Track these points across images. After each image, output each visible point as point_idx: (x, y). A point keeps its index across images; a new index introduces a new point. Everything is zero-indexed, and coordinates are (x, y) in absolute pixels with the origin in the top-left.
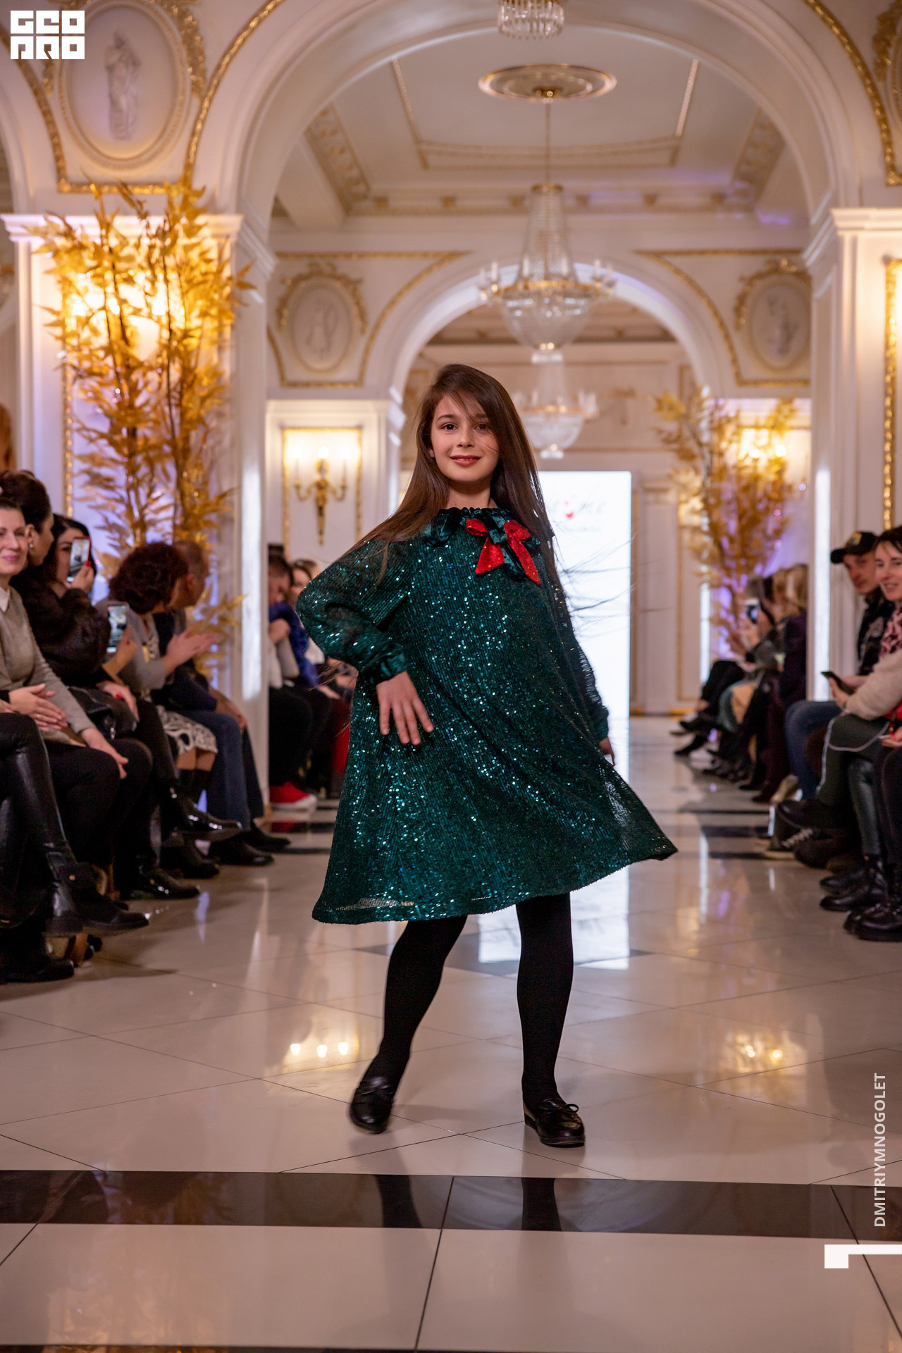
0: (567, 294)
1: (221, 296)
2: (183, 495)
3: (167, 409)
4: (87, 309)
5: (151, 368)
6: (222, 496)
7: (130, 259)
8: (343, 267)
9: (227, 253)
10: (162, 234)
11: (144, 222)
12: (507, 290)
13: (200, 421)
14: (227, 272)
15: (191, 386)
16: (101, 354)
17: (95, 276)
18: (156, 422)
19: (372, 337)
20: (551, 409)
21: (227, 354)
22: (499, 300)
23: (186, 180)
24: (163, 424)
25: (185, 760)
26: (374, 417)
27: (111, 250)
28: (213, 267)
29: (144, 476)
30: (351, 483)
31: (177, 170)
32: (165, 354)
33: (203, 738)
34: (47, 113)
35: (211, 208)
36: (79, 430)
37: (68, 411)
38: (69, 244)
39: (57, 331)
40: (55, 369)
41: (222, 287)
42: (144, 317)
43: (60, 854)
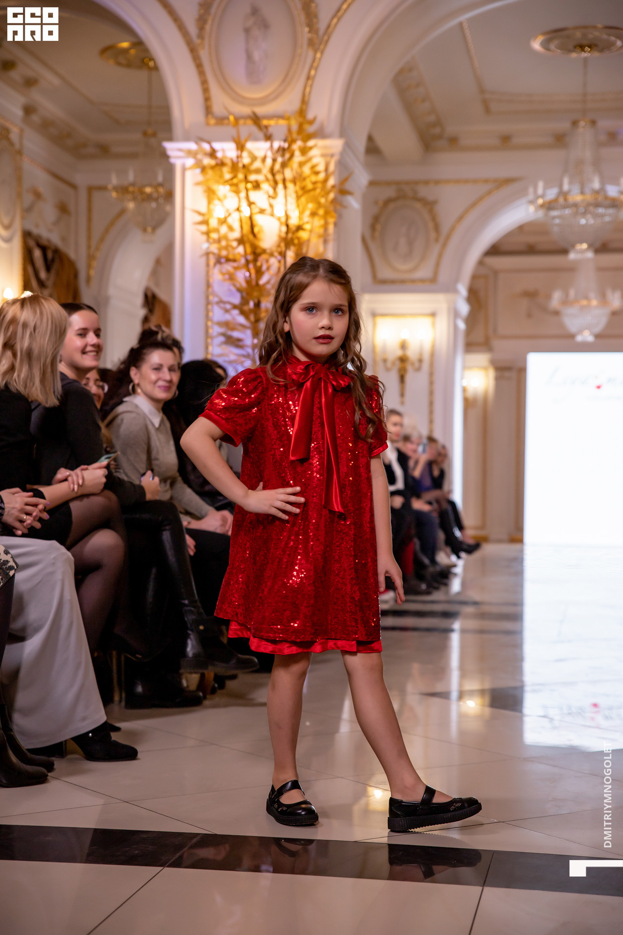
0: (598, 205)
1: (327, 200)
4: (225, 211)
5: (272, 255)
7: (258, 171)
8: (424, 192)
9: (332, 167)
10: (282, 150)
11: (269, 144)
12: (551, 202)
16: (235, 244)
17: (231, 185)
19: (444, 245)
20: (584, 302)
21: (331, 245)
22: (544, 211)
23: (302, 112)
26: (445, 306)
28: (322, 176)
30: (426, 357)
31: (296, 105)
32: (283, 245)
34: (199, 66)
35: (320, 134)
36: (218, 303)
37: (210, 290)
38: (213, 162)
39: (204, 228)
40: (202, 256)
41: (328, 193)
42: (267, 215)
43: (193, 609)
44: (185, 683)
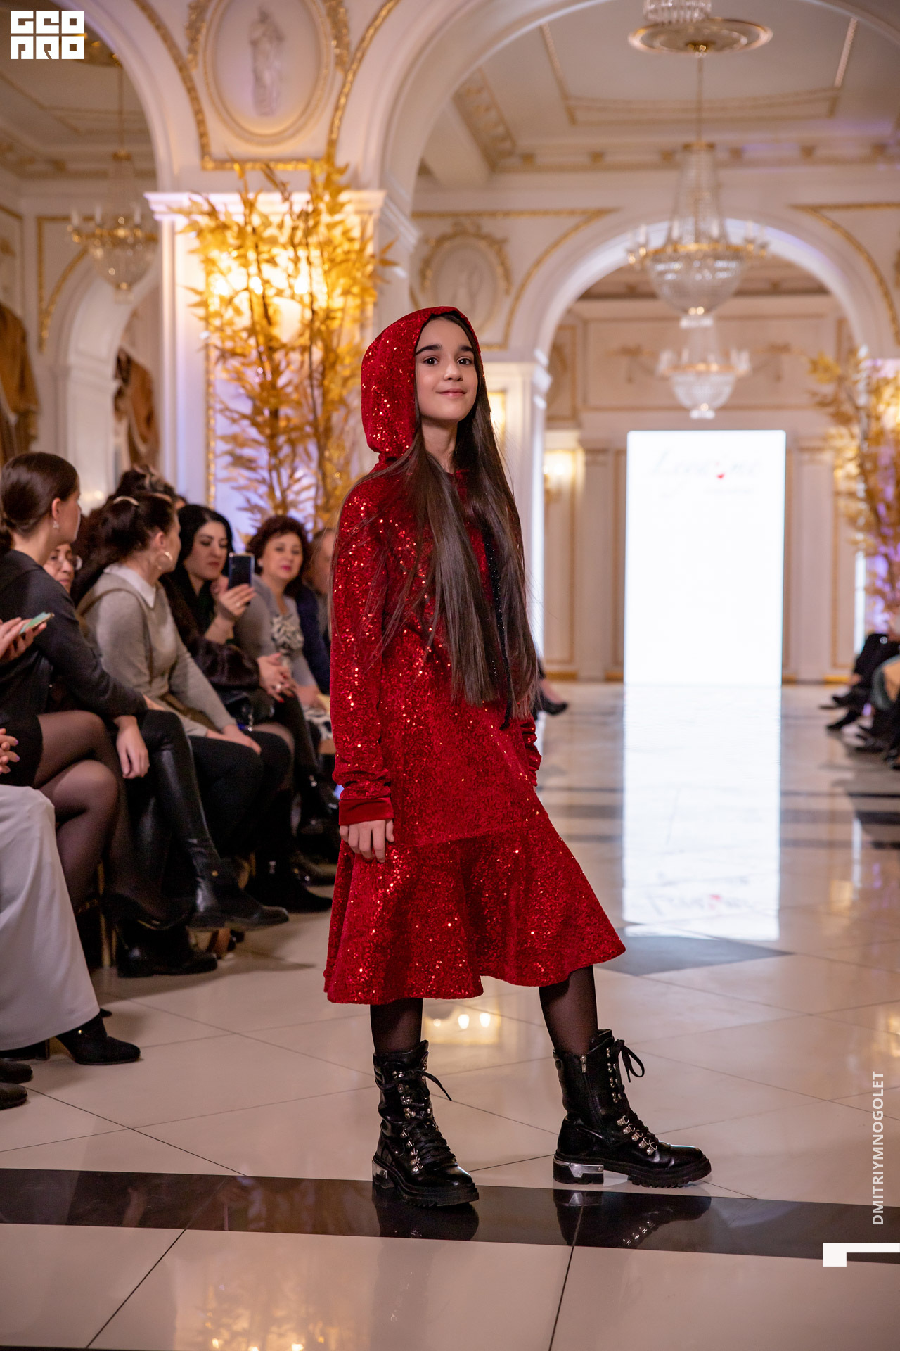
0: (718, 257)
1: (363, 275)
2: (324, 476)
3: (309, 390)
4: (230, 289)
5: (293, 349)
7: (273, 241)
8: (489, 226)
9: (370, 230)
10: (304, 215)
11: (288, 202)
12: (656, 252)
13: (342, 402)
14: (370, 249)
15: (333, 365)
16: (244, 335)
17: (238, 256)
18: (299, 403)
19: (518, 298)
20: (701, 367)
22: (648, 263)
23: (329, 158)
24: (305, 405)
26: (519, 380)
27: (254, 230)
28: (357, 246)
29: (287, 456)
31: (321, 146)
32: (307, 334)
34: (191, 90)
35: (355, 184)
36: (222, 411)
37: (211, 390)
38: (212, 224)
39: (201, 312)
40: (199, 350)
41: (365, 265)
42: (287, 298)
43: (203, 850)
44: (193, 941)
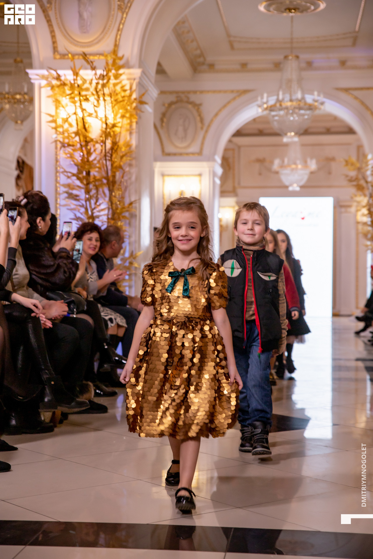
0: (300, 108)
1: (131, 107)
2: (112, 204)
3: (104, 162)
4: (67, 114)
5: (97, 142)
6: (131, 204)
7: (87, 89)
8: (193, 98)
9: (134, 87)
10: (102, 77)
11: (94, 72)
12: (271, 106)
13: (120, 167)
15: (116, 151)
16: (73, 135)
17: (71, 98)
18: (99, 168)
19: (207, 131)
20: (294, 166)
21: (134, 136)
22: (267, 112)
23: (115, 52)
24: (103, 169)
25: (112, 329)
26: (207, 170)
27: (78, 86)
28: (128, 93)
29: (95, 194)
31: (111, 47)
32: (103, 136)
33: (120, 320)
34: (49, 22)
35: (127, 65)
36: (63, 172)
37: (58, 163)
38: (58, 83)
39: (53, 125)
40: (52, 143)
41: (132, 103)
42: (93, 117)
43: (47, 371)
44: (43, 419)
